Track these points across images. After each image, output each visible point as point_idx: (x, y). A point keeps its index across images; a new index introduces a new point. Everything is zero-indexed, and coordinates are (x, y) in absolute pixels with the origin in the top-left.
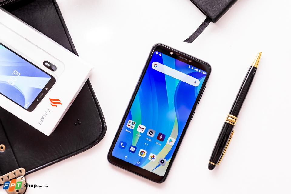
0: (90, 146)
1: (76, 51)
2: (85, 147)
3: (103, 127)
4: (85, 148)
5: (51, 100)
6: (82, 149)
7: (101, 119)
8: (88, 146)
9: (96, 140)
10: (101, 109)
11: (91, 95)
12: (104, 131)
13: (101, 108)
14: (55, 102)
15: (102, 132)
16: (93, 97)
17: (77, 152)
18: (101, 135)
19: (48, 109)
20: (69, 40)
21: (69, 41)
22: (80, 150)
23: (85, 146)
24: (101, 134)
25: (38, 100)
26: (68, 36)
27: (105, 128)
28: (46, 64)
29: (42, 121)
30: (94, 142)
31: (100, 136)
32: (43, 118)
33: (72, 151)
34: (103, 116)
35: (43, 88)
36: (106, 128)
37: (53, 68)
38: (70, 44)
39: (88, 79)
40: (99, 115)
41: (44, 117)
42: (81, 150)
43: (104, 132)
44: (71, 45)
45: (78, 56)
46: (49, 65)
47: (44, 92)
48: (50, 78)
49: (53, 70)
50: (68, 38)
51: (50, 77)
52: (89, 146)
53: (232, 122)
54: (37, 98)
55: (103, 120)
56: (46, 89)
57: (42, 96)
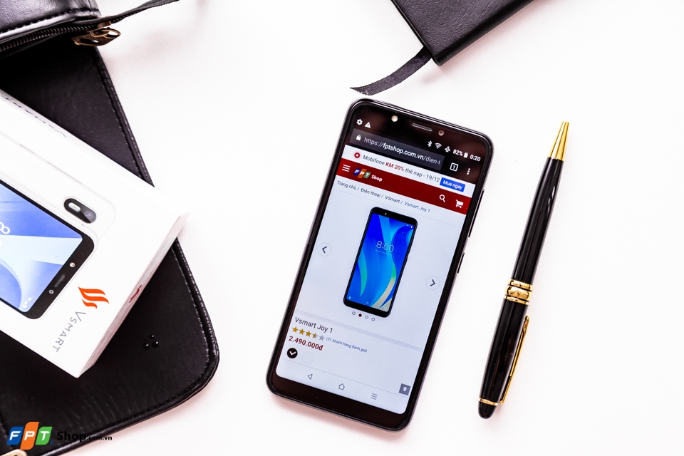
0: (180, 398)
1: (147, 173)
2: (168, 401)
3: (211, 352)
4: (169, 404)
5: (82, 291)
6: (161, 405)
7: (205, 333)
8: (174, 398)
9: (195, 384)
10: (207, 312)
11: (182, 277)
12: (214, 363)
13: (206, 309)
14: (92, 297)
15: (208, 364)
16: (187, 282)
17: (150, 413)
18: (206, 372)
19: (76, 313)
20: (130, 148)
21: (131, 150)
22: (155, 407)
23: (167, 399)
24: (206, 370)
25: (51, 292)
26: (128, 138)
27: (214, 356)
28: (72, 205)
29: (60, 342)
30: (190, 388)
31: (203, 375)
32: (63, 334)
33: (138, 410)
34: (212, 327)
35: (63, 264)
36: (219, 356)
37: (88, 215)
38: (133, 155)
39: (177, 239)
40: (201, 325)
41: (66, 332)
42: (159, 408)
43: (212, 366)
44: (135, 159)
45: (152, 184)
46: (77, 209)
47: (66, 273)
48: (80, 240)
49: (87, 221)
50: (128, 142)
51: (80, 235)
52: (177, 400)
53: (520, 297)
54: (50, 286)
55: (211, 338)
56: (72, 265)
57: (62, 282)
